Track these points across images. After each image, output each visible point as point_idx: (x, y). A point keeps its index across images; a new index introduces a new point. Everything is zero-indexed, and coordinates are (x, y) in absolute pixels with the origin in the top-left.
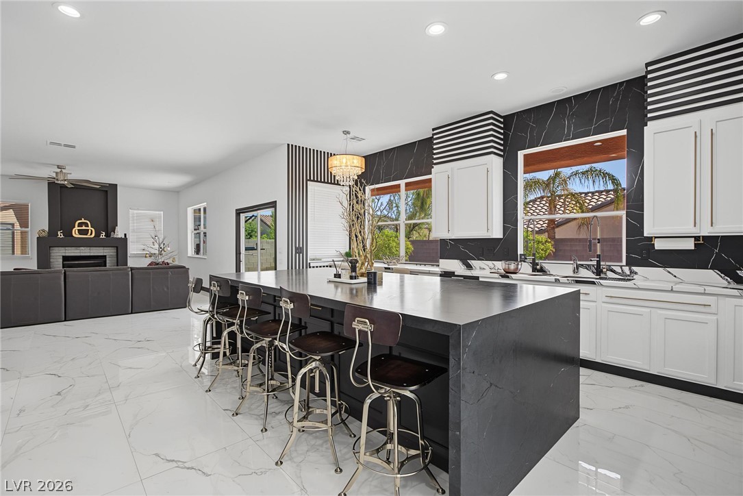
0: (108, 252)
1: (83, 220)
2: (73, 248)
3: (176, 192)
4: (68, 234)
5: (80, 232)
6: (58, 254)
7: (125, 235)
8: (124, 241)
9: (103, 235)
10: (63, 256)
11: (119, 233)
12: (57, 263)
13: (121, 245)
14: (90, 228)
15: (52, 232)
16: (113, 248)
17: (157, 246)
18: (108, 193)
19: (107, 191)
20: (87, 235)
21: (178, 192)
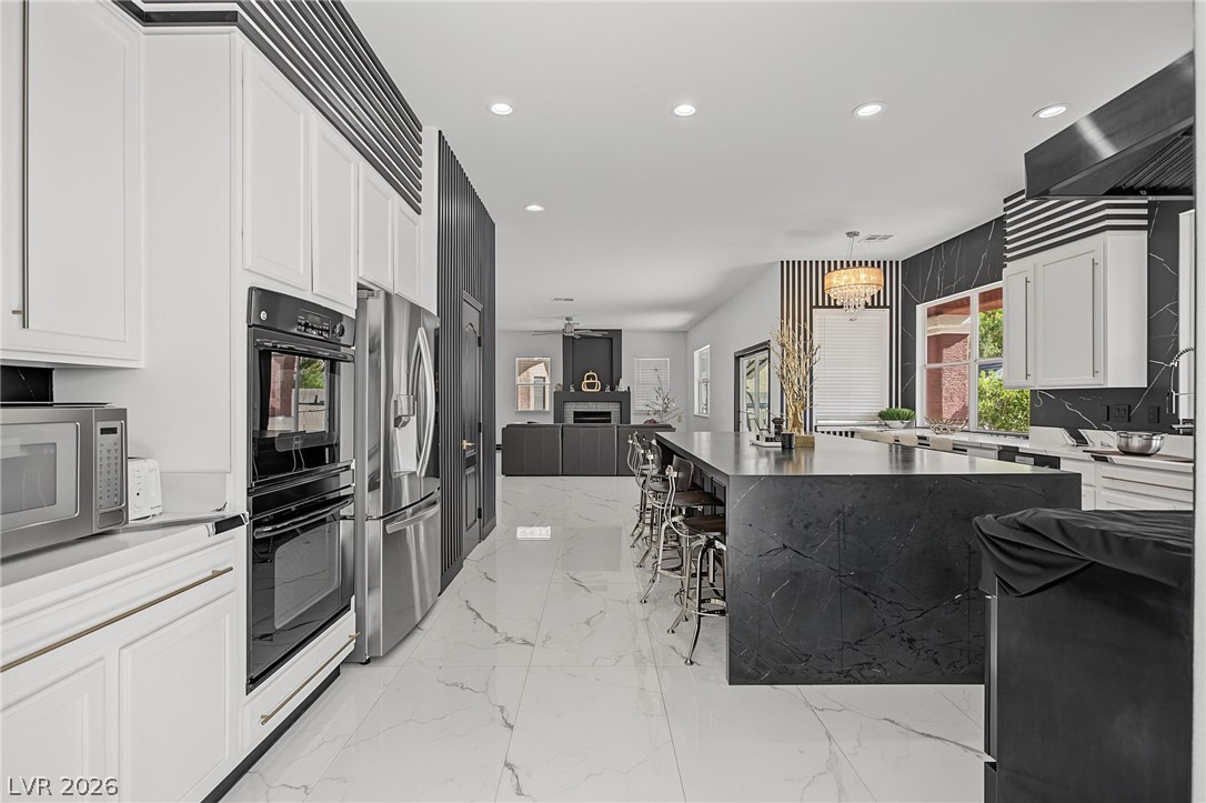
0: (613, 408)
1: (591, 373)
2: (582, 404)
3: (682, 333)
4: (579, 389)
5: (589, 386)
6: (571, 409)
7: (629, 388)
8: (627, 394)
9: (608, 390)
10: (574, 412)
11: (622, 387)
12: (570, 420)
13: (624, 400)
14: (596, 381)
15: (566, 387)
16: (617, 403)
17: (661, 402)
18: (612, 339)
20: (593, 389)
21: (686, 332)
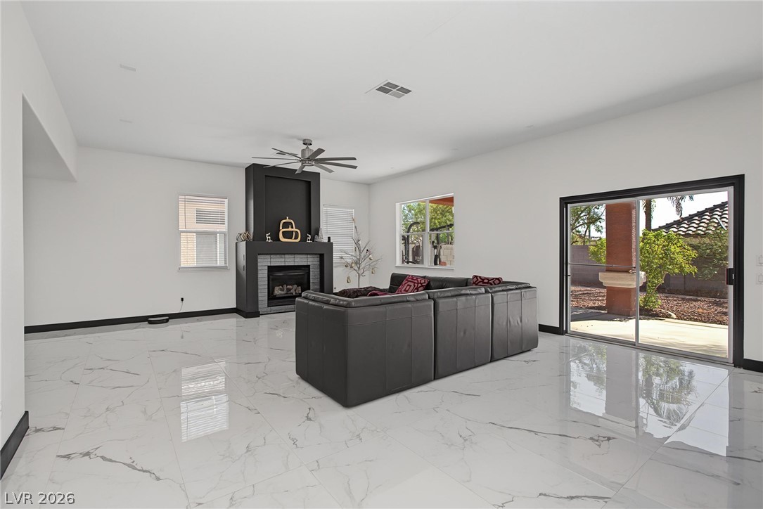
0: (312, 261)
1: (288, 220)
2: (278, 256)
3: (365, 185)
4: (275, 238)
6: (264, 262)
7: (329, 238)
8: (329, 245)
9: (308, 239)
10: (268, 266)
11: (323, 236)
12: (263, 275)
13: (324, 254)
14: (295, 229)
15: (259, 236)
16: (316, 256)
19: (310, 182)
20: (291, 238)
21: (370, 185)
